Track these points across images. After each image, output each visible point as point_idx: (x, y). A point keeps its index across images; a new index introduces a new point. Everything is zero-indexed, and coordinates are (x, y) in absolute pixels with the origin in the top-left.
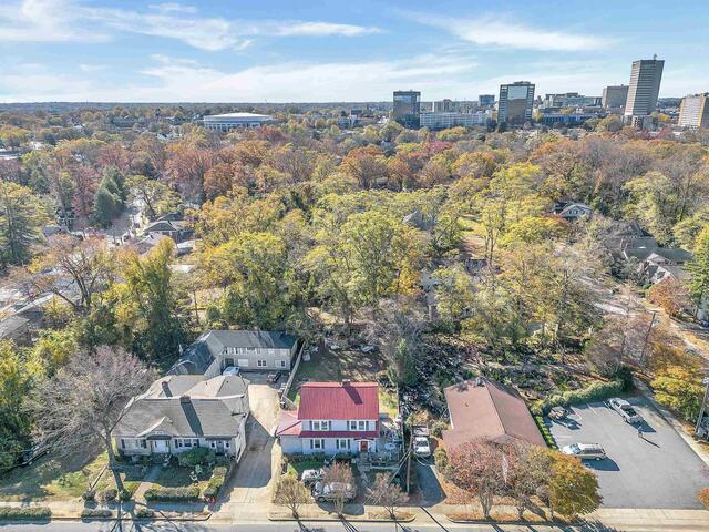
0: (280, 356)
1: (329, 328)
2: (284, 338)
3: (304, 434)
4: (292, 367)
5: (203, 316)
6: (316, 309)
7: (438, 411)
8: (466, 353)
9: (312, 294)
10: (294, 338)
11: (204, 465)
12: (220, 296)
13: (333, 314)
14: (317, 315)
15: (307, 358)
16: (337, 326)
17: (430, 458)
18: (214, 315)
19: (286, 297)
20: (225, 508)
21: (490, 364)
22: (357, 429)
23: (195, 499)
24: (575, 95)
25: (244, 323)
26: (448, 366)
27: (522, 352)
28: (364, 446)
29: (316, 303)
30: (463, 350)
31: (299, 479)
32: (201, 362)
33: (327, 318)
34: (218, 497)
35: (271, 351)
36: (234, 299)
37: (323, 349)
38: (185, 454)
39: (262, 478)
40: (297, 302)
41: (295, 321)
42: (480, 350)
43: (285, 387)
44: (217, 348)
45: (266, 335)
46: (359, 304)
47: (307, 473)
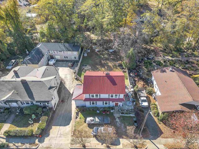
0: (74, 55)
1: (94, 41)
2: (75, 46)
3: (86, 100)
4: (79, 59)
6: (88, 33)
8: (155, 52)
9: (86, 26)
10: (79, 46)
12: (45, 28)
13: (96, 35)
14: (89, 36)
15: (86, 55)
16: (98, 41)
18: (43, 35)
19: (75, 27)
21: (167, 57)
25: (58, 40)
26: (148, 59)
27: (180, 51)
28: (117, 104)
29: (88, 30)
30: (153, 51)
33: (93, 36)
35: (69, 53)
36: (50, 28)
37: (93, 51)
40: (80, 30)
41: (79, 38)
42: (161, 51)
43: (77, 69)
44: (44, 51)
45: (67, 45)
46: (107, 31)
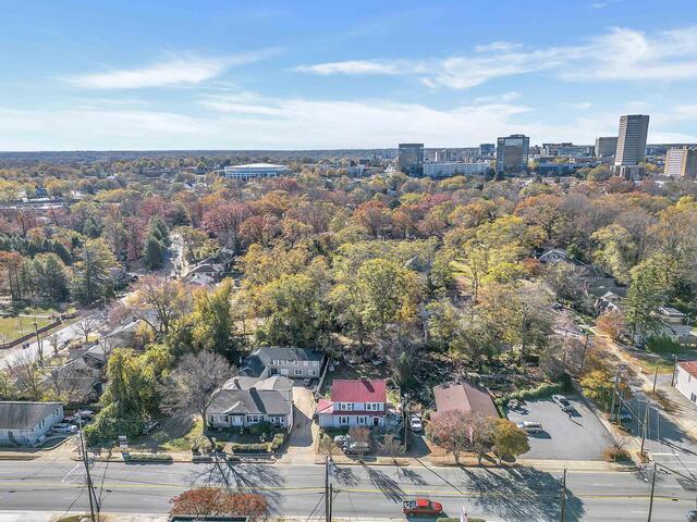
0: (312, 367)
1: (347, 347)
2: (314, 352)
3: (335, 413)
4: (321, 375)
5: (252, 339)
6: (336, 335)
7: (428, 403)
8: (452, 366)
9: (334, 322)
10: (321, 353)
11: (268, 433)
12: (264, 324)
13: (351, 337)
14: (337, 339)
15: (332, 369)
16: (354, 346)
17: (421, 432)
18: (261, 336)
19: (316, 323)
20: (284, 456)
21: (470, 374)
22: (372, 409)
23: (265, 451)
24: (570, 145)
25: (283, 343)
26: (438, 374)
27: (495, 365)
28: (376, 422)
29: (338, 329)
30: (450, 364)
31: (333, 442)
32: (256, 368)
33: (345, 340)
34: (280, 450)
35: (306, 363)
36: (278, 325)
37: (344, 363)
38: (254, 426)
39: (307, 441)
40: (323, 327)
41: (323, 340)
42: (463, 364)
43: (318, 388)
44: (266, 360)
45: (301, 350)
46: (369, 330)
47: (337, 438)
